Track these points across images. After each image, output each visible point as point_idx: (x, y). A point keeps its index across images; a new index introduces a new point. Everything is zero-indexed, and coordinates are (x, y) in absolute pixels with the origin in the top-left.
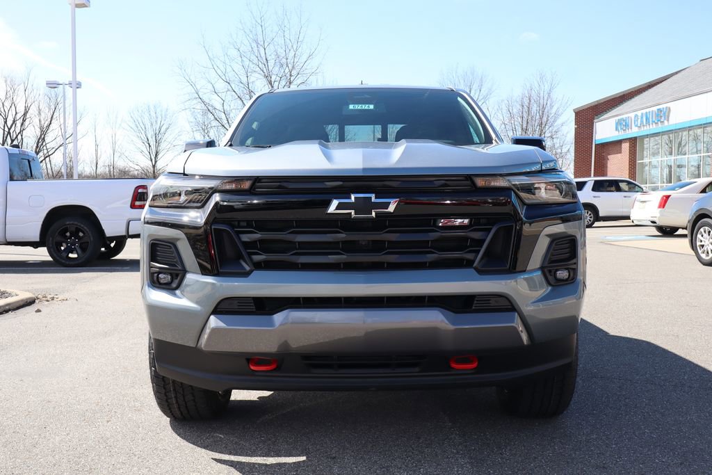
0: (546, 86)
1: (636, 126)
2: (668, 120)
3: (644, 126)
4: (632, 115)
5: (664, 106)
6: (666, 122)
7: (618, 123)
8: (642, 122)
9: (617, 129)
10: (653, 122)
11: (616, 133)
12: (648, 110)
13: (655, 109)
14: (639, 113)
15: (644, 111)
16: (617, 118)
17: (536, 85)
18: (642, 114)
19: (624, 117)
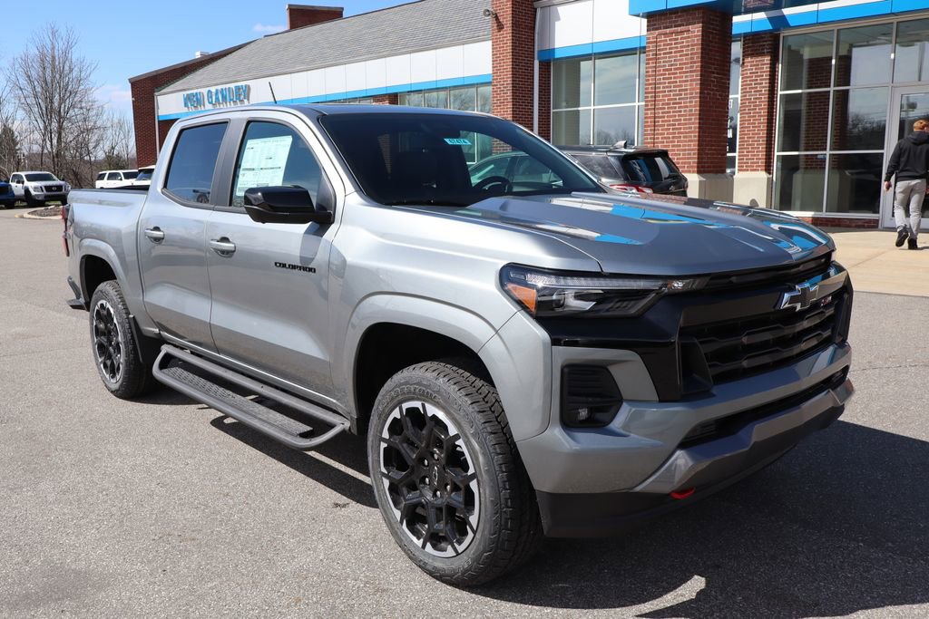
0: (61, 44)
1: (211, 103)
2: (248, 100)
3: (219, 104)
4: (204, 91)
5: (243, 83)
6: (246, 101)
7: (188, 99)
8: (217, 99)
9: (186, 105)
10: (230, 100)
11: (186, 110)
12: (223, 86)
13: (232, 86)
14: (213, 89)
15: (219, 87)
16: (186, 93)
17: (48, 42)
18: (217, 90)
19: (194, 91)
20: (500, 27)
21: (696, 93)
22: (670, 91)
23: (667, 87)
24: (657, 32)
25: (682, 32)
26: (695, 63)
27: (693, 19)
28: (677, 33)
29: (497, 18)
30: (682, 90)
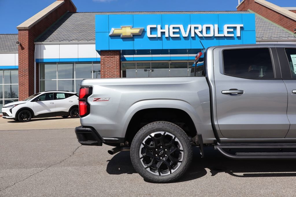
20: (23, 48)
21: (118, 75)
22: (110, 74)
23: (108, 73)
24: (104, 56)
25: (113, 57)
26: (118, 66)
27: (116, 54)
28: (111, 57)
29: (21, 45)
30: (114, 74)
